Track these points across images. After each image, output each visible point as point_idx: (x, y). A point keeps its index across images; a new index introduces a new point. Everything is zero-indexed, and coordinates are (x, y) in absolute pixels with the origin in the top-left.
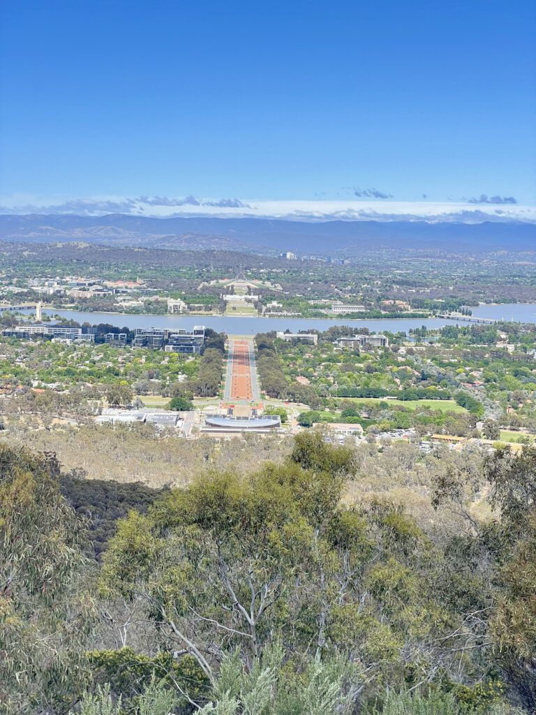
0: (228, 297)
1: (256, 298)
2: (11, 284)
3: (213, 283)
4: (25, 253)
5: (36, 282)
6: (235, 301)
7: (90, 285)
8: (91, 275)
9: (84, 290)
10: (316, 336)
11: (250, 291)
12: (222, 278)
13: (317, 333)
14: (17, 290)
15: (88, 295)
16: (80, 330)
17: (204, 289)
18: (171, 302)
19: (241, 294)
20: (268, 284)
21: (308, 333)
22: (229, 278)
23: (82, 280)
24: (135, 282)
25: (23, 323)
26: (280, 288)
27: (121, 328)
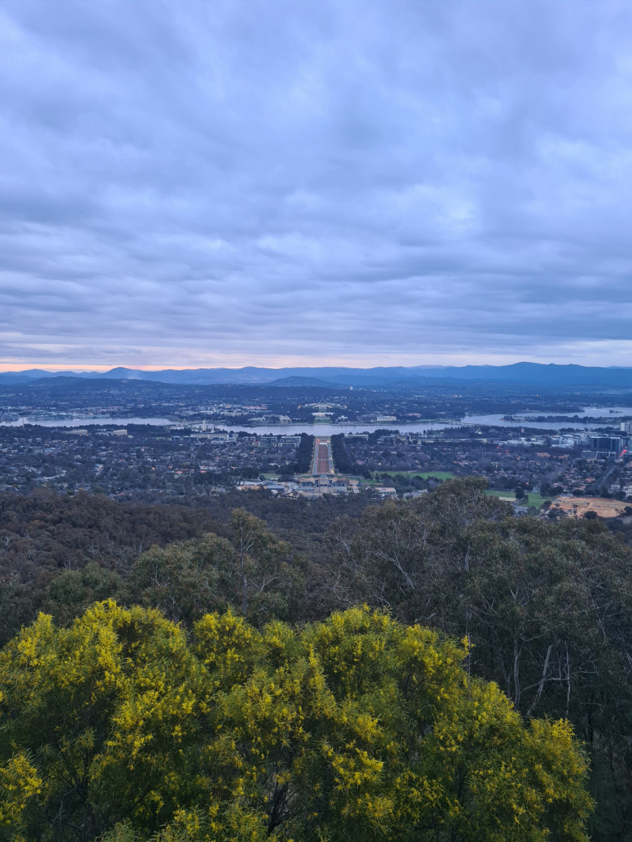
0: (314, 414)
1: (332, 414)
2: (188, 410)
3: (306, 405)
4: (197, 391)
5: (203, 408)
6: (318, 416)
7: (234, 409)
8: (235, 403)
9: (230, 412)
10: (367, 435)
11: (328, 410)
12: (312, 403)
13: (368, 433)
14: (192, 413)
15: (233, 414)
16: (228, 436)
17: (301, 409)
18: (282, 418)
19: (323, 412)
20: (339, 405)
21: (363, 434)
22: (316, 402)
23: (229, 406)
24: (260, 406)
25: (195, 433)
26: (346, 407)
27: (252, 433)
